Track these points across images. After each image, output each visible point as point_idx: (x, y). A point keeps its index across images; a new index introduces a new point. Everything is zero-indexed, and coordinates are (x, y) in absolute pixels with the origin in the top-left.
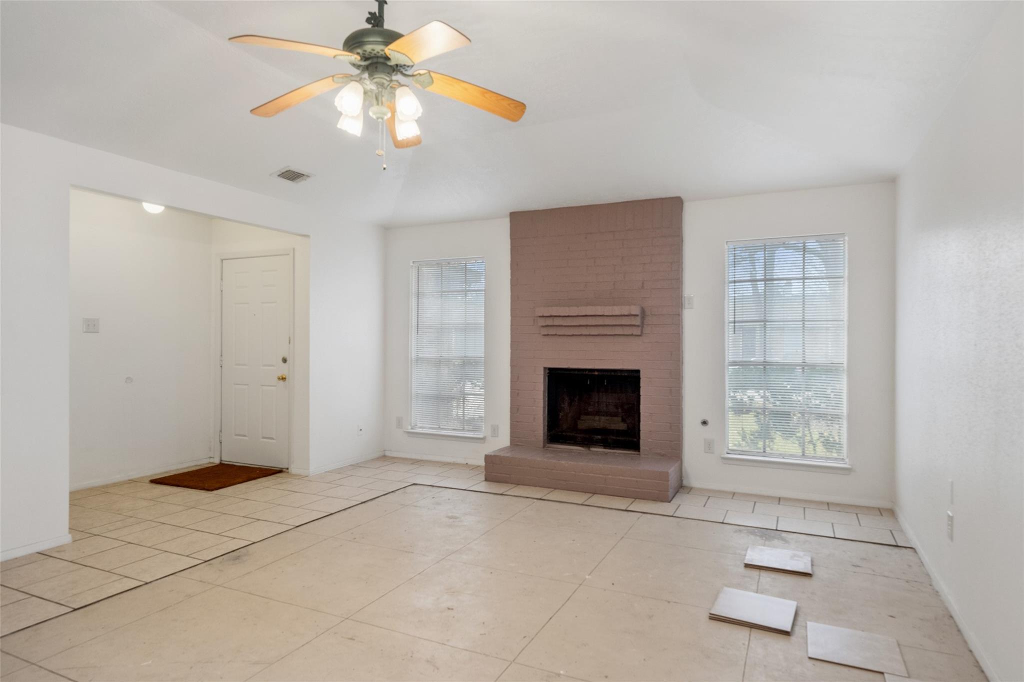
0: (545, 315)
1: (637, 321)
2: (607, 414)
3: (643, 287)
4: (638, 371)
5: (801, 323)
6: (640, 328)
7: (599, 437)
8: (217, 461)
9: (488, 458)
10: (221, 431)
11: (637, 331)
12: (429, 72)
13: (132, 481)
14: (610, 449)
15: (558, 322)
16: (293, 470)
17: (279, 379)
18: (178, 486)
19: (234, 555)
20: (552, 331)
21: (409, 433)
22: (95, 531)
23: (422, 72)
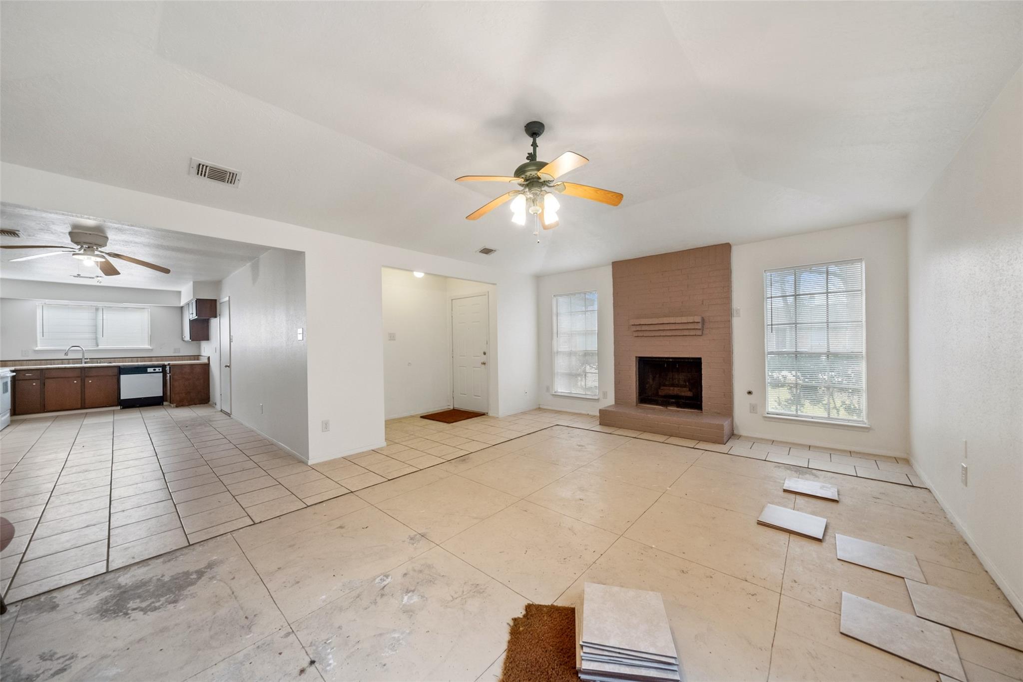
0: (636, 324)
1: (699, 326)
2: (677, 386)
3: (703, 303)
4: (700, 359)
5: (826, 324)
6: (701, 331)
7: (674, 400)
8: (452, 408)
9: (600, 411)
10: (453, 392)
11: (699, 333)
12: (563, 183)
13: (412, 416)
14: (681, 408)
15: (644, 328)
16: (490, 414)
17: (482, 364)
18: (433, 420)
19: (463, 459)
20: (641, 334)
21: (553, 395)
22: (397, 441)
23: (559, 183)
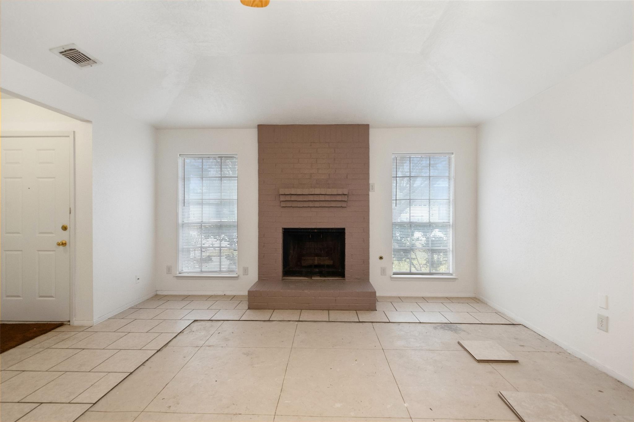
0: (286, 193)
1: (345, 198)
2: (316, 255)
3: (347, 177)
4: (344, 229)
5: (428, 201)
6: (346, 203)
7: (317, 270)
9: (250, 293)
11: (344, 205)
15: (293, 198)
16: (76, 322)
17: (59, 244)
20: (289, 204)
21: (177, 277)
